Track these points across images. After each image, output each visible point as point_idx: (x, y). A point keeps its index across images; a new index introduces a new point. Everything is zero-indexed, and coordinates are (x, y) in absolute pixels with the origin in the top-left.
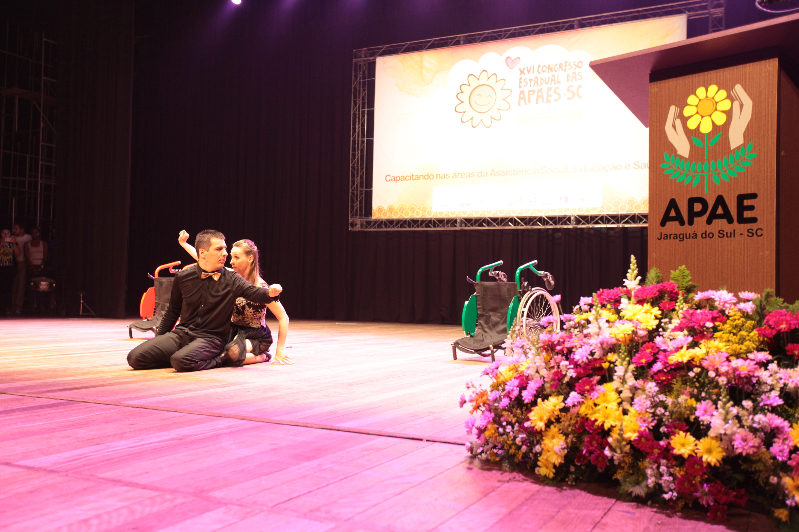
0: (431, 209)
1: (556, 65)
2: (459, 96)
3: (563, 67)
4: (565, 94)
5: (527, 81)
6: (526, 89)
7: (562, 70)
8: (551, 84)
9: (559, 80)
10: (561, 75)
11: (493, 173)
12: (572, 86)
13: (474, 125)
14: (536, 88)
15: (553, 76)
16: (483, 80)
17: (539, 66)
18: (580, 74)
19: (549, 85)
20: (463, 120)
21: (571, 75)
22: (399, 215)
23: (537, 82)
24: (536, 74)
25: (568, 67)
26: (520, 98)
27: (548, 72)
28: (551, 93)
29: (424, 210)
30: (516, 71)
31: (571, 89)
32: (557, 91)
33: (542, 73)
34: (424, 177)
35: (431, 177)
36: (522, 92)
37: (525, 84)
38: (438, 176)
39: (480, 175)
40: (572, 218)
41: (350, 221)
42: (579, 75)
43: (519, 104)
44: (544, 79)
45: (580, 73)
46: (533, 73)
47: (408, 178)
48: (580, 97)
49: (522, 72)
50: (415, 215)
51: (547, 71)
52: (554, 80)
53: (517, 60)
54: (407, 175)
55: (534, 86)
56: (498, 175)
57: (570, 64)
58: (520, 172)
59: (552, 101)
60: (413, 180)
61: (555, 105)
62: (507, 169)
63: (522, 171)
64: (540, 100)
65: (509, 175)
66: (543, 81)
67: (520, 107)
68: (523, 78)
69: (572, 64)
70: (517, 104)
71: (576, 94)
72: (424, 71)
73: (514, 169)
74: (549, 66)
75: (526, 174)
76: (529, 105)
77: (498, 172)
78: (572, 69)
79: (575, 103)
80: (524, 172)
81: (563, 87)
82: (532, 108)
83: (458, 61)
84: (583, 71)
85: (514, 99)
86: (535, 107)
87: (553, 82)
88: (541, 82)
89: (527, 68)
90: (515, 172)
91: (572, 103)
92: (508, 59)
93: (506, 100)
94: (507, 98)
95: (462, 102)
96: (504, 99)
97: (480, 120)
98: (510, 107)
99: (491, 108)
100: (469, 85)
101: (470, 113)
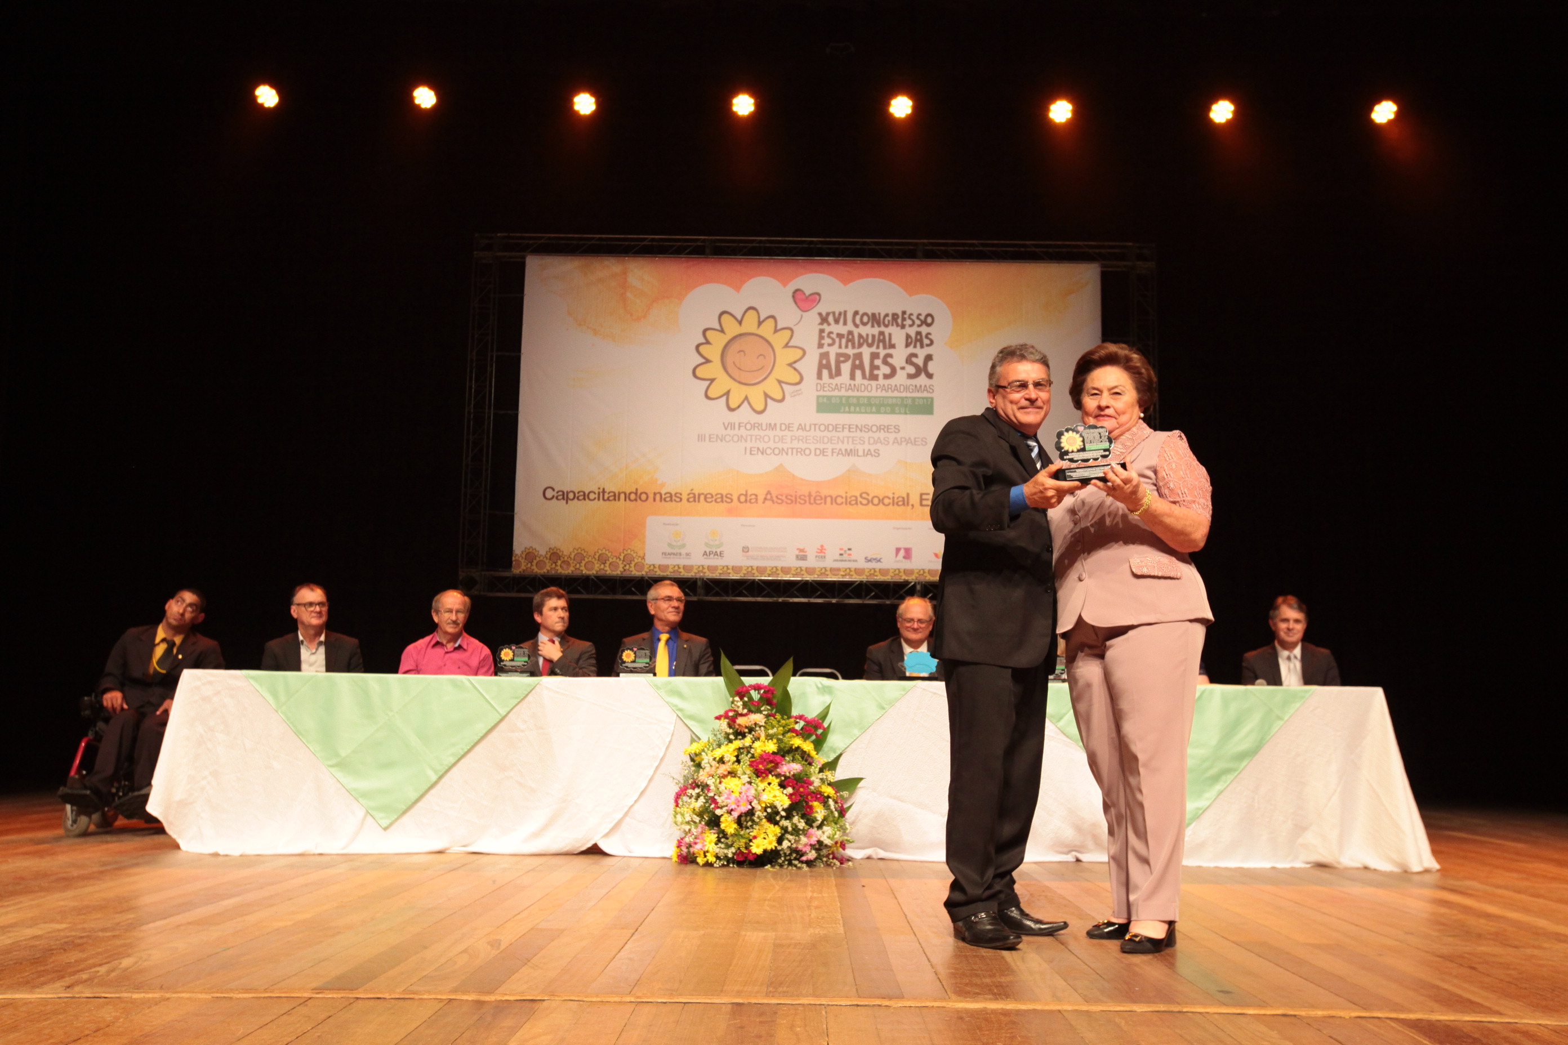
0: (643, 558)
1: (887, 315)
2: (702, 349)
3: (900, 321)
4: (903, 368)
5: (834, 336)
6: (833, 351)
7: (898, 325)
8: (878, 347)
9: (893, 342)
10: (898, 336)
11: (769, 497)
12: (915, 355)
13: (733, 405)
14: (850, 351)
15: (882, 333)
16: (750, 324)
17: (856, 313)
18: (929, 336)
19: (874, 349)
20: (710, 394)
21: (913, 335)
22: (572, 568)
23: (852, 341)
24: (850, 327)
25: (908, 322)
26: (821, 367)
27: (873, 326)
28: (878, 362)
29: (628, 560)
30: (812, 318)
31: (914, 360)
32: (889, 360)
33: (861, 326)
34: (627, 497)
35: (644, 497)
36: (825, 355)
37: (830, 341)
38: (658, 497)
39: (743, 499)
40: (918, 587)
41: (462, 575)
42: (927, 337)
43: (819, 376)
44: (865, 336)
45: (929, 334)
46: (845, 323)
47: (592, 496)
48: (930, 376)
49: (824, 320)
50: (607, 568)
51: (870, 324)
52: (884, 341)
53: (815, 298)
54: (591, 490)
55: (847, 347)
56: (780, 501)
57: (912, 317)
58: (821, 499)
59: (881, 377)
60: (604, 499)
61: (884, 385)
62: (796, 492)
63: (826, 497)
64: (858, 373)
65: (800, 503)
66: (863, 341)
67: (819, 381)
68: (827, 331)
69: (914, 317)
70: (815, 376)
71: (922, 371)
72: (629, 294)
73: (810, 493)
74: (874, 315)
75: (832, 504)
76: (838, 380)
77: (780, 497)
78: (915, 326)
79: (921, 386)
80: (829, 500)
81: (899, 355)
82: (842, 386)
83: (701, 285)
84: (935, 331)
85: (809, 366)
86: (850, 385)
87: (881, 345)
88: (859, 341)
89: (834, 313)
90: (812, 498)
91: (916, 386)
92: (798, 293)
93: (794, 365)
94: (795, 362)
95: (708, 361)
96: (790, 365)
97: (743, 397)
98: (802, 379)
99: (765, 379)
100: (722, 331)
101: (723, 383)
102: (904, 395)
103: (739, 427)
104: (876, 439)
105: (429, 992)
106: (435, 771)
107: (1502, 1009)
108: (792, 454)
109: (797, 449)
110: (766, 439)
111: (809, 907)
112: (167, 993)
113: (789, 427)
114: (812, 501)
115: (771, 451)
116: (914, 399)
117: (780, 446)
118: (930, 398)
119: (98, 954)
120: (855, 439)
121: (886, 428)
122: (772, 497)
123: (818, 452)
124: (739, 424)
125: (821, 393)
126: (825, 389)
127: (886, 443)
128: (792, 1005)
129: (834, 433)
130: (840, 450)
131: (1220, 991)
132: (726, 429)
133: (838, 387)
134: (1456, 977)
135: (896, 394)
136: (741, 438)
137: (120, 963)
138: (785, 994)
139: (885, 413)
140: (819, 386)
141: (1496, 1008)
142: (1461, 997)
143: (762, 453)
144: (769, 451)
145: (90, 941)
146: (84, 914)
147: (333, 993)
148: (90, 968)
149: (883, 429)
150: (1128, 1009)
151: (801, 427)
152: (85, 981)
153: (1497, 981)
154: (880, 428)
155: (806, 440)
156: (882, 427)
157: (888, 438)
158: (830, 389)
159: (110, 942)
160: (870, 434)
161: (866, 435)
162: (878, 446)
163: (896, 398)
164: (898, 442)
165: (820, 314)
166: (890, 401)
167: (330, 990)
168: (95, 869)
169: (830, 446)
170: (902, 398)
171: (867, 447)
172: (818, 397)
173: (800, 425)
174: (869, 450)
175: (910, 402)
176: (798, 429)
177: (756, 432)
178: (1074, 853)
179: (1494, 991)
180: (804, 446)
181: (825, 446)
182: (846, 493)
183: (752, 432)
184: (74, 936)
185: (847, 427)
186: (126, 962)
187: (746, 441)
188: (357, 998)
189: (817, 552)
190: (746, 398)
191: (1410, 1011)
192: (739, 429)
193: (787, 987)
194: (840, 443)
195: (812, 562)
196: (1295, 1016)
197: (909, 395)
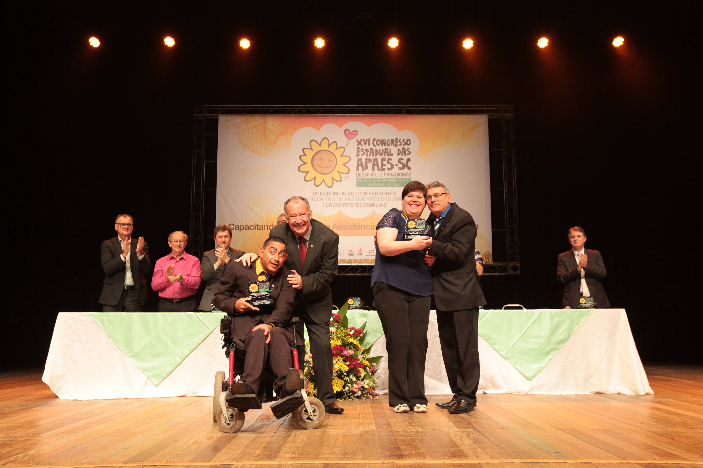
1: (389, 140)
2: (302, 157)
3: (395, 143)
4: (397, 165)
5: (364, 151)
6: (364, 158)
7: (394, 145)
8: (385, 155)
9: (392, 153)
10: (394, 150)
11: (335, 226)
12: (402, 159)
13: (317, 184)
14: (372, 158)
15: (386, 149)
16: (324, 146)
17: (374, 140)
18: (409, 150)
19: (383, 156)
20: (306, 179)
21: (401, 150)
23: (373, 153)
24: (372, 146)
25: (399, 143)
26: (358, 165)
27: (382, 146)
28: (385, 162)
30: (353, 142)
31: (402, 161)
32: (390, 161)
33: (377, 146)
36: (360, 160)
37: (362, 153)
42: (407, 150)
43: (358, 170)
44: (379, 151)
45: (409, 149)
46: (369, 145)
47: (252, 228)
48: (409, 168)
49: (359, 143)
51: (381, 145)
52: (387, 152)
53: (355, 133)
54: (251, 225)
55: (370, 155)
56: (340, 228)
57: (400, 141)
58: (360, 227)
59: (386, 169)
60: (257, 229)
61: (388, 173)
62: (348, 224)
63: (362, 226)
64: (376, 168)
65: (349, 229)
66: (378, 152)
67: (357, 172)
68: (361, 149)
69: (401, 141)
70: (356, 169)
71: (406, 166)
72: (267, 133)
73: (354, 224)
74: (382, 140)
75: (365, 229)
76: (366, 171)
77: (340, 226)
78: (402, 145)
79: (405, 173)
80: (363, 227)
81: (395, 159)
82: (368, 174)
83: (301, 128)
84: (411, 147)
85: (353, 165)
86: (372, 173)
87: (386, 154)
88: (376, 153)
89: (364, 140)
90: (355, 227)
91: (403, 173)
92: (347, 130)
93: (345, 165)
94: (346, 163)
95: (305, 163)
96: (344, 164)
97: (322, 180)
98: (349, 171)
99: (332, 171)
100: (312, 149)
101: (312, 173)
102: (397, 177)
103: (321, 194)
104: (385, 198)
105: (179, 462)
106: (180, 358)
107: (687, 458)
108: (346, 206)
109: (348, 204)
110: (333, 199)
111: (358, 418)
112: (52, 466)
113: (344, 194)
114: (355, 228)
115: (336, 205)
116: (402, 179)
117: (340, 202)
118: (409, 179)
119: (18, 448)
120: (375, 198)
121: (389, 193)
122: (336, 227)
123: (358, 205)
124: (320, 192)
125: (359, 177)
126: (360, 175)
127: (390, 200)
128: (352, 463)
129: (365, 196)
130: (368, 204)
131: (554, 452)
132: (314, 195)
133: (367, 175)
134: (665, 443)
135: (394, 177)
136: (321, 199)
137: (29, 453)
138: (349, 458)
139: (389, 186)
140: (357, 174)
141: (685, 457)
142: (668, 453)
143: (332, 206)
144: (335, 205)
145: (15, 442)
146: (12, 430)
147: (132, 464)
148: (15, 455)
149: (388, 194)
150: (512, 462)
151: (349, 194)
152: (12, 461)
153: (685, 445)
154: (386, 193)
155: (352, 199)
156: (387, 193)
157: (390, 198)
158: (363, 176)
159: (24, 443)
160: (382, 196)
161: (380, 197)
162: (386, 202)
163: (394, 179)
164: (395, 200)
165: (357, 140)
166: (391, 181)
167: (131, 462)
168: (17, 408)
169: (363, 202)
170: (397, 179)
171: (380, 202)
172: (357, 179)
173: (349, 192)
174: (382, 204)
175: (400, 181)
176: (348, 194)
177: (328, 196)
178: (483, 390)
179: (684, 449)
180: (351, 202)
181: (361, 202)
182: (371, 224)
183: (326, 196)
184: (7, 440)
185: (371, 193)
186: (32, 452)
187: (324, 201)
188: (144, 466)
189: (358, 252)
190: (324, 180)
191: (645, 459)
192: (320, 195)
193: (350, 455)
194: (368, 200)
195: (356, 257)
196: (591, 463)
197: (400, 177)
